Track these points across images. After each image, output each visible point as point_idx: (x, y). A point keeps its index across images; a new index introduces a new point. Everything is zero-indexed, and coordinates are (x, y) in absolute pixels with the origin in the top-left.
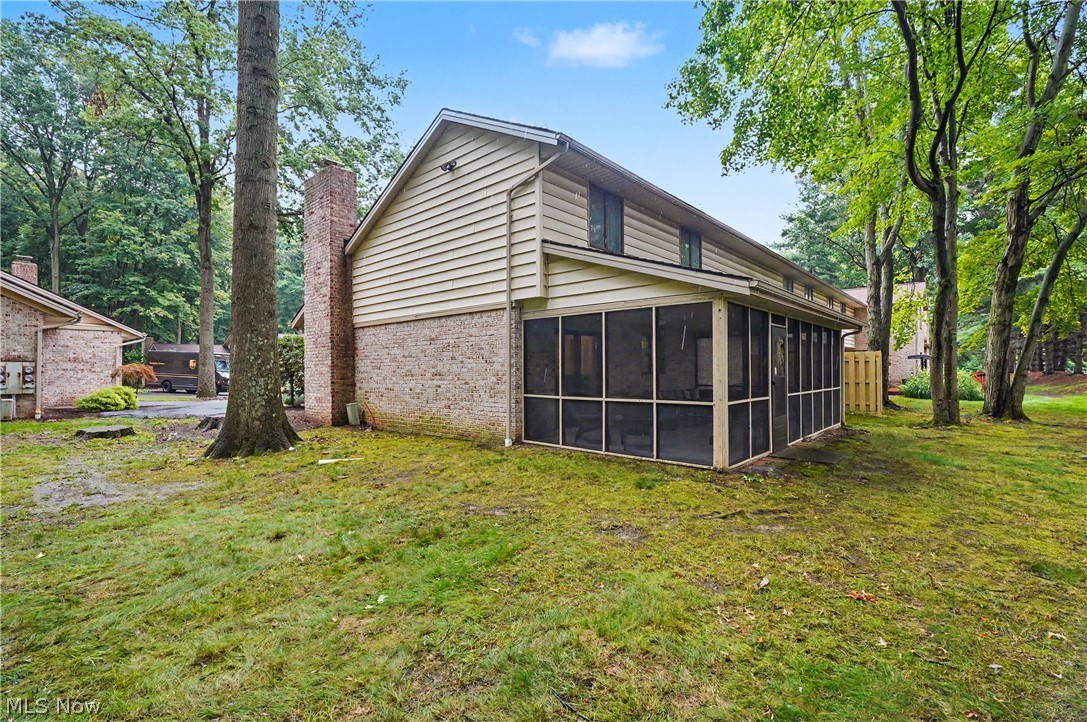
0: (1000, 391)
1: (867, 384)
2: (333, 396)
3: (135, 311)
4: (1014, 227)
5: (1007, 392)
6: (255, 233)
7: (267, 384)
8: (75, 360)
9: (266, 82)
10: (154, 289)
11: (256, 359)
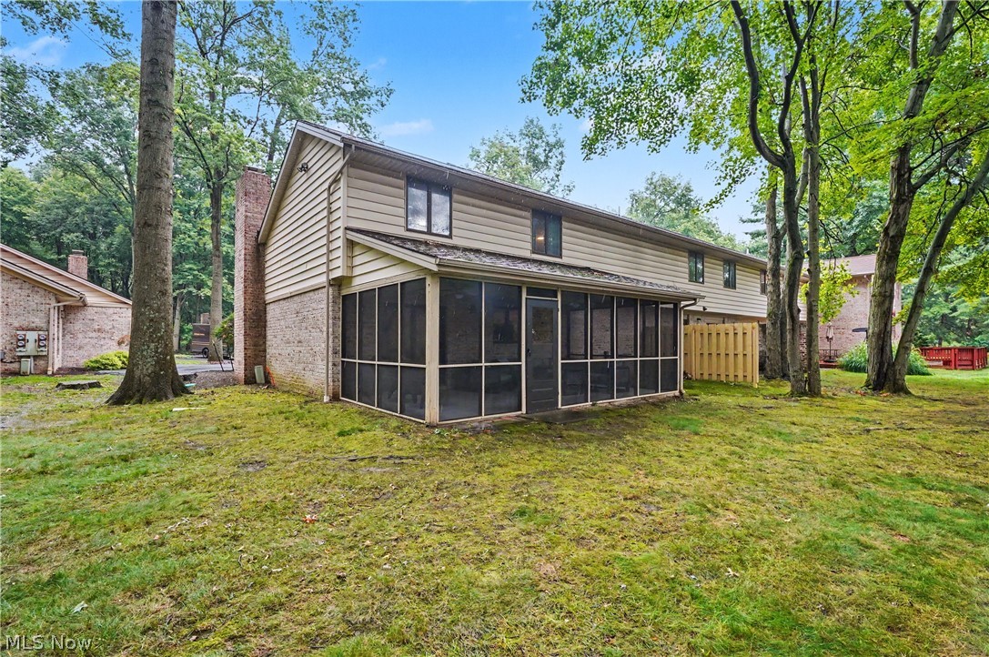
0: (881, 364)
1: (745, 355)
2: (245, 360)
3: (191, 292)
4: (894, 195)
5: (889, 365)
6: (148, 229)
7: (157, 348)
8: (99, 330)
9: (157, 110)
10: (205, 274)
11: (148, 329)
